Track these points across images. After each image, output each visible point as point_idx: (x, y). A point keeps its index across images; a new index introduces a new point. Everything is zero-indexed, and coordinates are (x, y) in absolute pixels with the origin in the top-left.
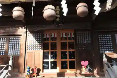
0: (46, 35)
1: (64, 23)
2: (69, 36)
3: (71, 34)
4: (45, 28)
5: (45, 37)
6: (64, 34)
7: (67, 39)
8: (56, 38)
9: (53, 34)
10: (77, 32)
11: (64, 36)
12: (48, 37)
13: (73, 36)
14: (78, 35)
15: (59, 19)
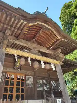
2: (22, 78)
3: (23, 77)
4: (9, 71)
5: (7, 76)
6: (19, 76)
7: (21, 80)
8: (14, 78)
9: (12, 75)
10: (26, 76)
11: (19, 78)
12: (9, 76)
13: (24, 78)
14: (27, 78)
15: (18, 67)
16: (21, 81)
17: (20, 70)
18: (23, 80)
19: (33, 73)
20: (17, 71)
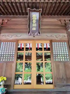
0: (21, 45)
1: (40, 33)
2: (45, 47)
3: (47, 45)
4: (21, 38)
5: (19, 47)
6: (40, 44)
7: (43, 49)
9: (28, 44)
10: (53, 43)
12: (23, 46)
13: (49, 47)
14: (55, 46)
15: (35, 29)
16: (43, 52)
17: (38, 34)
18: (49, 49)
19: (66, 35)
20: (34, 37)
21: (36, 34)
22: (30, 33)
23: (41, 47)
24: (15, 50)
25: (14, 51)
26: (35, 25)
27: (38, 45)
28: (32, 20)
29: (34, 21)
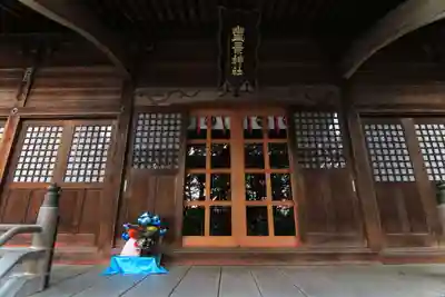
0: (197, 121)
3: (276, 122)
4: (196, 99)
6: (254, 119)
7: (265, 135)
8: (225, 134)
10: (297, 115)
11: (255, 126)
12: (203, 127)
13: (282, 126)
14: (301, 124)
15: (240, 71)
16: (266, 141)
17: (250, 88)
18: (282, 134)
20: (236, 95)
21: (243, 88)
22: (225, 86)
23: (258, 127)
24: (180, 137)
25: (177, 140)
26: (240, 60)
27: (249, 121)
28: (233, 44)
29: (238, 48)
